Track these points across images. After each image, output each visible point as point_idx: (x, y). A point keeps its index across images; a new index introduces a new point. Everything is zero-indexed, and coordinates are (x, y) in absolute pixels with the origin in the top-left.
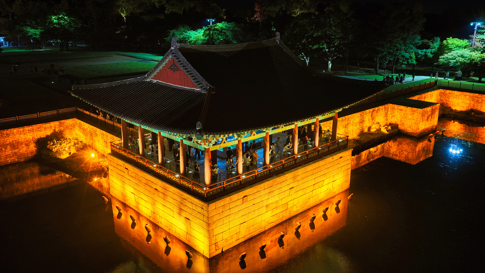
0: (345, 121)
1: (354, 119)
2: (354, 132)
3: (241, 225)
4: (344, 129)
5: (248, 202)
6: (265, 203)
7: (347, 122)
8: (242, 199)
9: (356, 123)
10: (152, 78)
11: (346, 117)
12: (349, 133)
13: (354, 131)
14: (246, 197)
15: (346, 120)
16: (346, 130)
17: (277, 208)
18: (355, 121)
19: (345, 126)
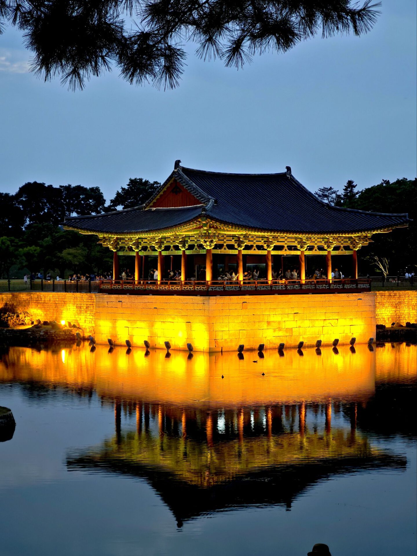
0: (394, 299)
1: (410, 298)
2: (411, 318)
3: (241, 331)
4: (394, 309)
5: (247, 310)
6: (266, 319)
7: (398, 301)
8: (241, 304)
9: (415, 306)
10: (150, 207)
11: (395, 292)
12: (403, 316)
13: (412, 316)
14: (246, 303)
15: (396, 296)
16: (397, 312)
17: (280, 329)
18: (413, 302)
19: (394, 305)
